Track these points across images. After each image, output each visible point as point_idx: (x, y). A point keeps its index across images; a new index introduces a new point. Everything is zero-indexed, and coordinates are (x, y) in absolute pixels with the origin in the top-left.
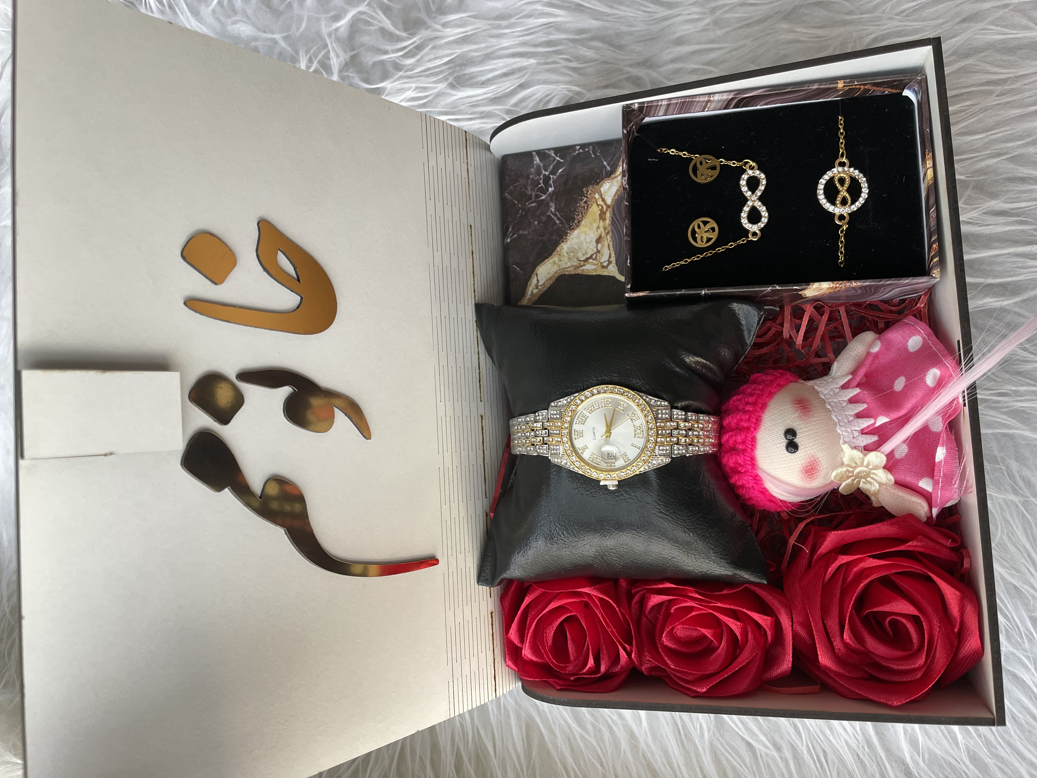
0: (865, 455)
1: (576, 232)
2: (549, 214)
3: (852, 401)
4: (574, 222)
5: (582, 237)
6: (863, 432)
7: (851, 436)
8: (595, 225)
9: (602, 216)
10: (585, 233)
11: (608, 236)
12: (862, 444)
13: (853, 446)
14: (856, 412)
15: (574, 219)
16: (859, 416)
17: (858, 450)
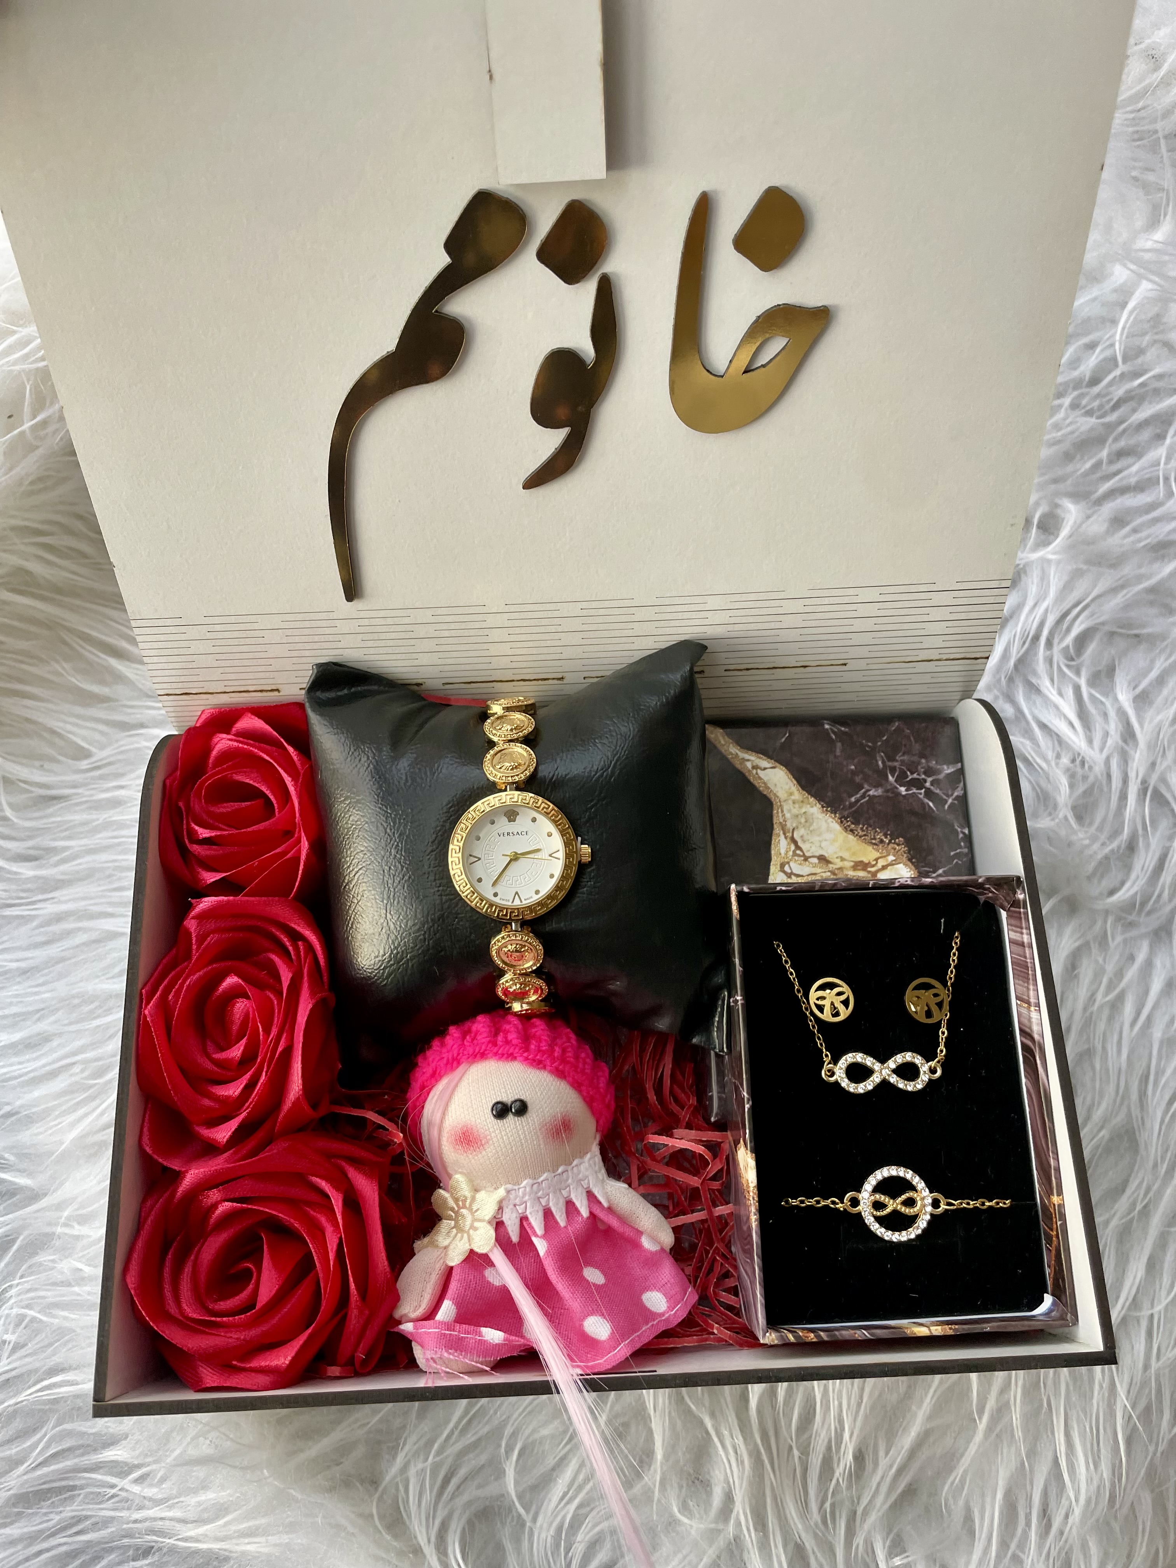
0: (489, 1222)
1: (836, 826)
2: (866, 786)
3: (570, 1206)
4: (853, 823)
5: (828, 836)
6: (523, 1219)
7: (517, 1202)
8: (846, 855)
9: (860, 865)
10: (834, 841)
11: (829, 874)
12: (505, 1218)
13: (504, 1204)
14: (554, 1210)
15: (856, 822)
16: (548, 1214)
17: (498, 1213)
